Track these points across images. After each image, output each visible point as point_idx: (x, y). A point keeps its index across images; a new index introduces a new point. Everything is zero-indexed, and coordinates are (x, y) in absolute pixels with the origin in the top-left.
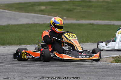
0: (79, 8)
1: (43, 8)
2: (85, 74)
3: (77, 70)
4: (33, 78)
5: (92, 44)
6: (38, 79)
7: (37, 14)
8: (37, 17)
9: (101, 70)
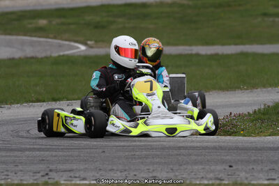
0: (120, 20)
1: (43, 22)
2: (142, 163)
3: (124, 155)
4: (32, 174)
6: (43, 176)
7: (31, 36)
8: (32, 44)
9: (175, 152)
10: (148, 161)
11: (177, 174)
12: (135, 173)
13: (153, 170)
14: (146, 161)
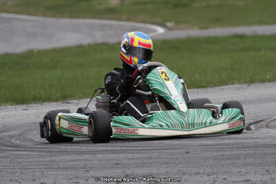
2: (233, 164)
5: (245, 85)
7: (101, 19)
9: (271, 150)
10: (240, 161)
11: (274, 176)
12: (224, 177)
13: (246, 173)
14: (238, 162)
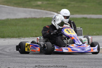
0: (73, 3)
1: (39, 3)
2: (80, 64)
3: (72, 61)
8: (34, 12)
9: (94, 60)
10: (82, 64)
14: (81, 64)
